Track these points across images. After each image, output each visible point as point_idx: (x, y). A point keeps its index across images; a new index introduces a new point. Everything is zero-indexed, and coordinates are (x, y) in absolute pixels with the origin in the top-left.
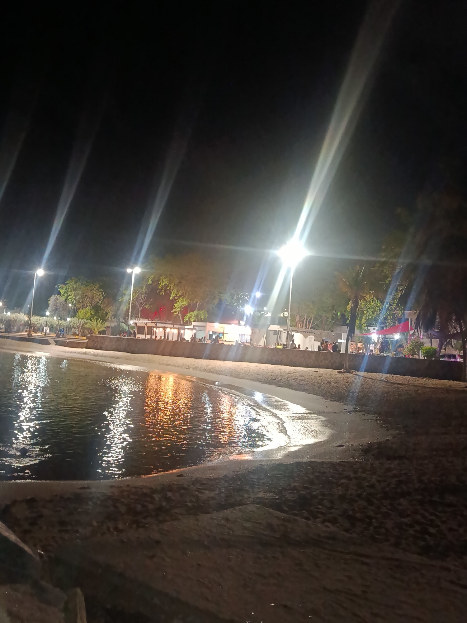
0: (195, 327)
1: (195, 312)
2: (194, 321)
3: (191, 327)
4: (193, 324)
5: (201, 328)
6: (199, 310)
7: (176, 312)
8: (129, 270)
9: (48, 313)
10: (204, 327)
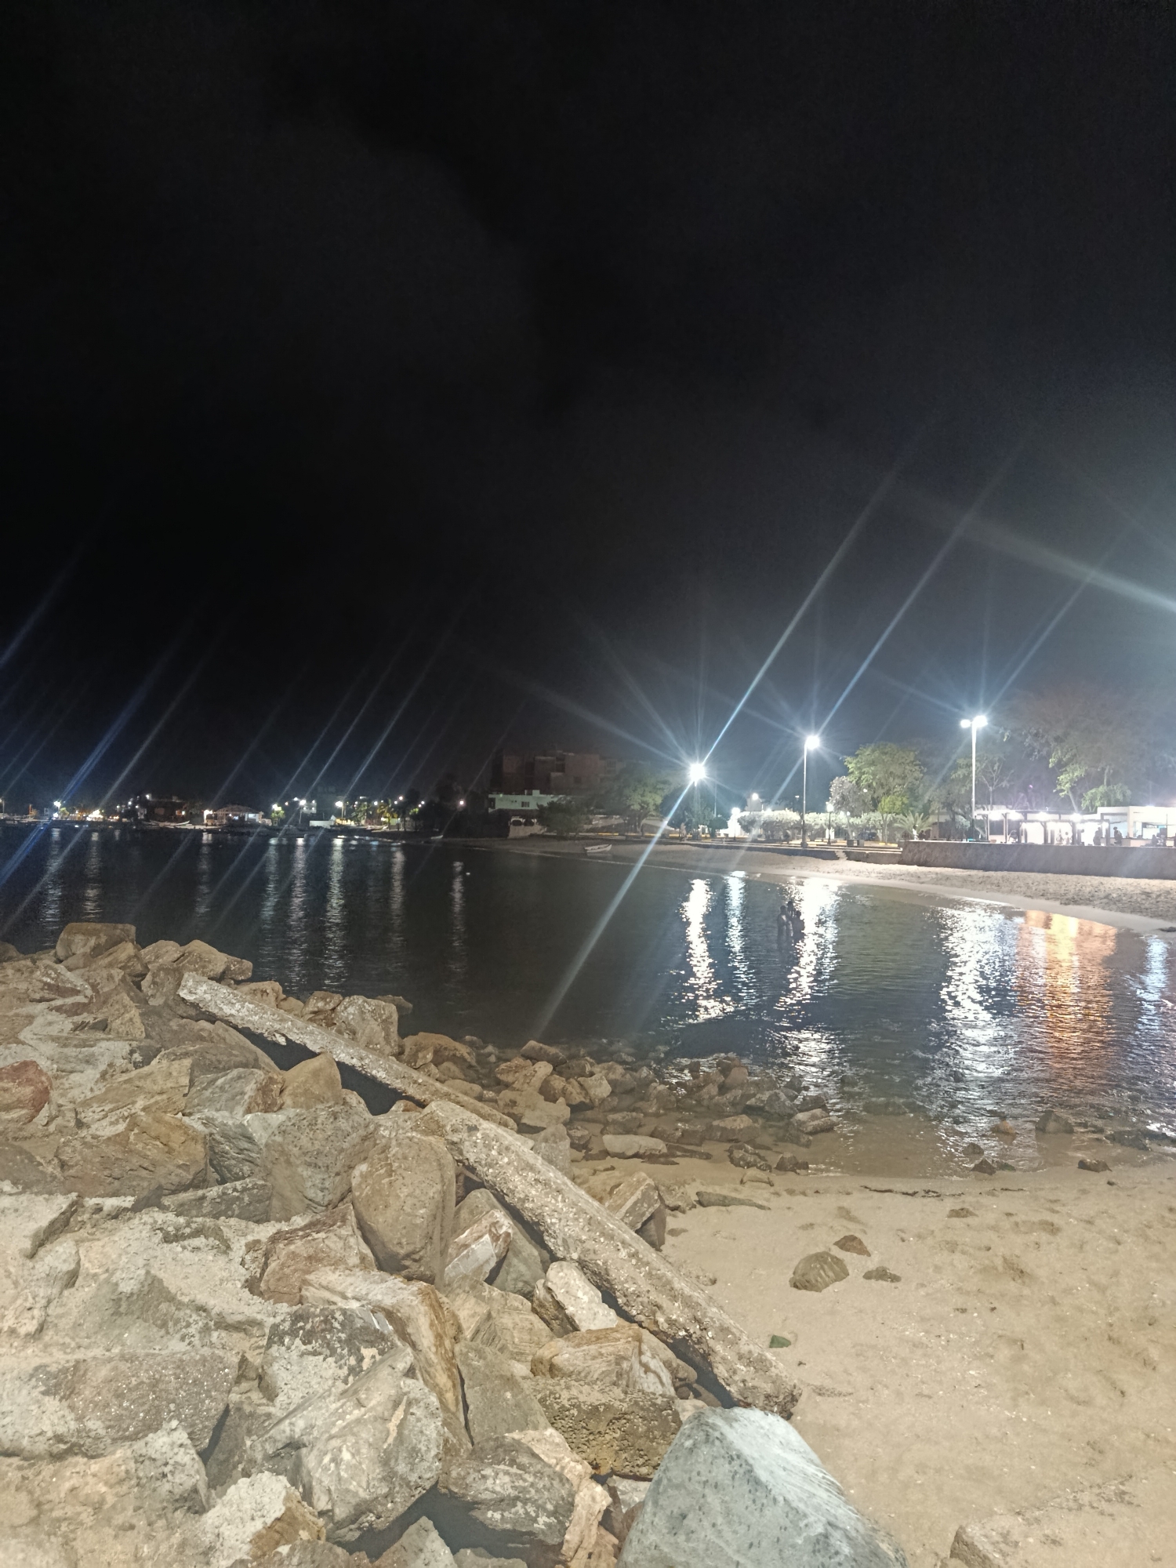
0: (1105, 817)
1: (1102, 789)
2: (1103, 805)
3: (1097, 816)
4: (1101, 810)
5: (1118, 818)
6: (1108, 784)
7: (1062, 791)
8: (964, 724)
9: (830, 807)
10: (1125, 814)
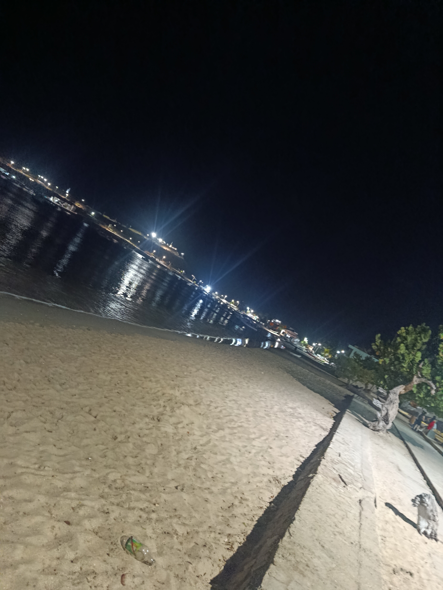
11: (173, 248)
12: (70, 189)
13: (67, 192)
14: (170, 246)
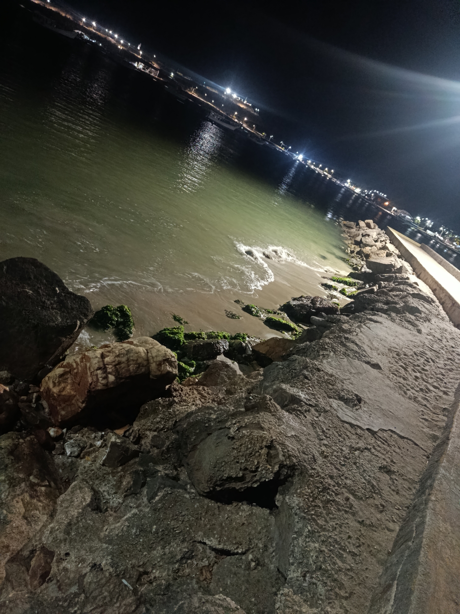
11: (248, 104)
12: (141, 44)
13: (139, 48)
14: (245, 102)
